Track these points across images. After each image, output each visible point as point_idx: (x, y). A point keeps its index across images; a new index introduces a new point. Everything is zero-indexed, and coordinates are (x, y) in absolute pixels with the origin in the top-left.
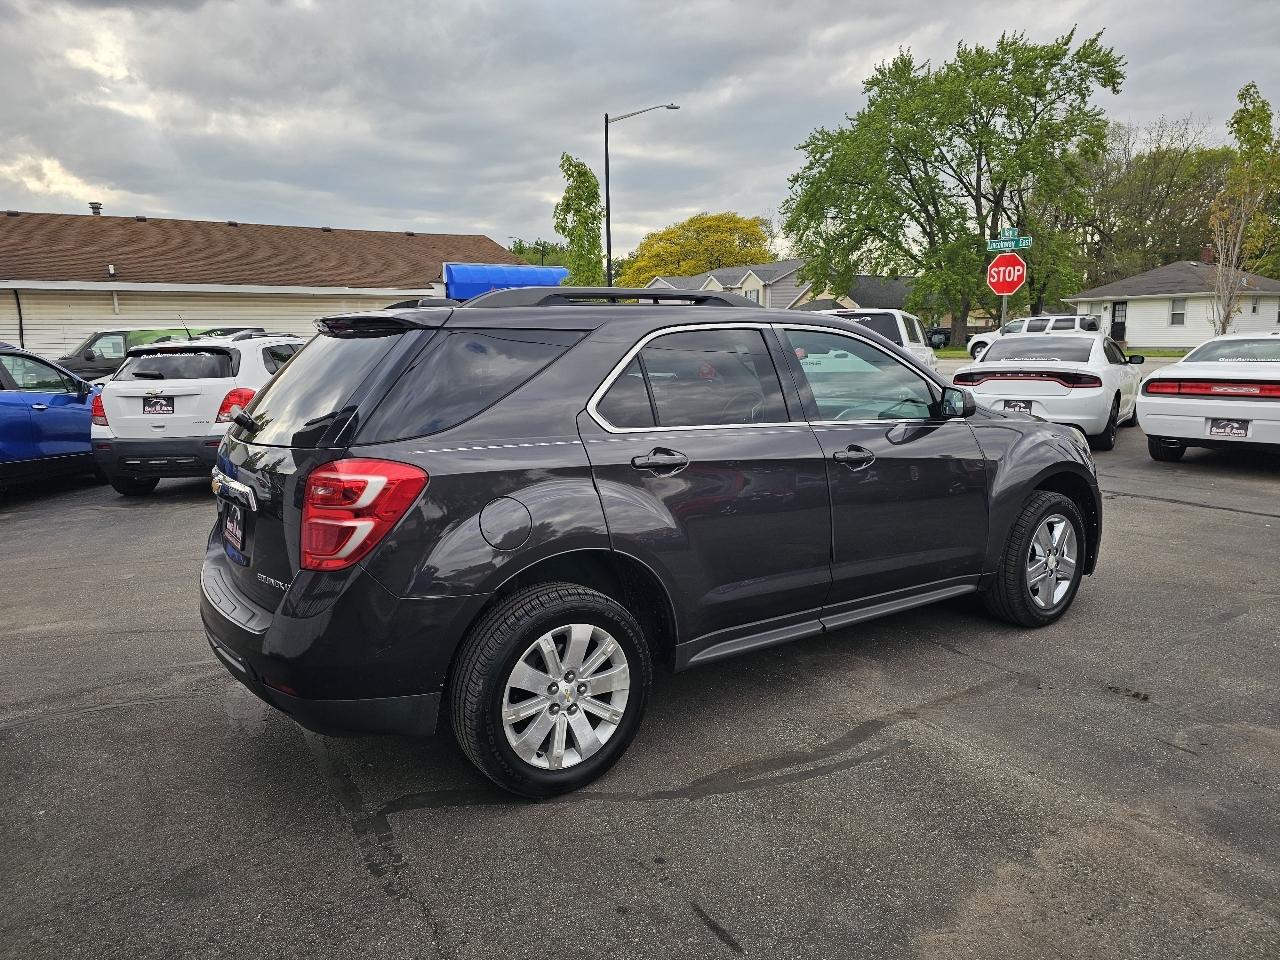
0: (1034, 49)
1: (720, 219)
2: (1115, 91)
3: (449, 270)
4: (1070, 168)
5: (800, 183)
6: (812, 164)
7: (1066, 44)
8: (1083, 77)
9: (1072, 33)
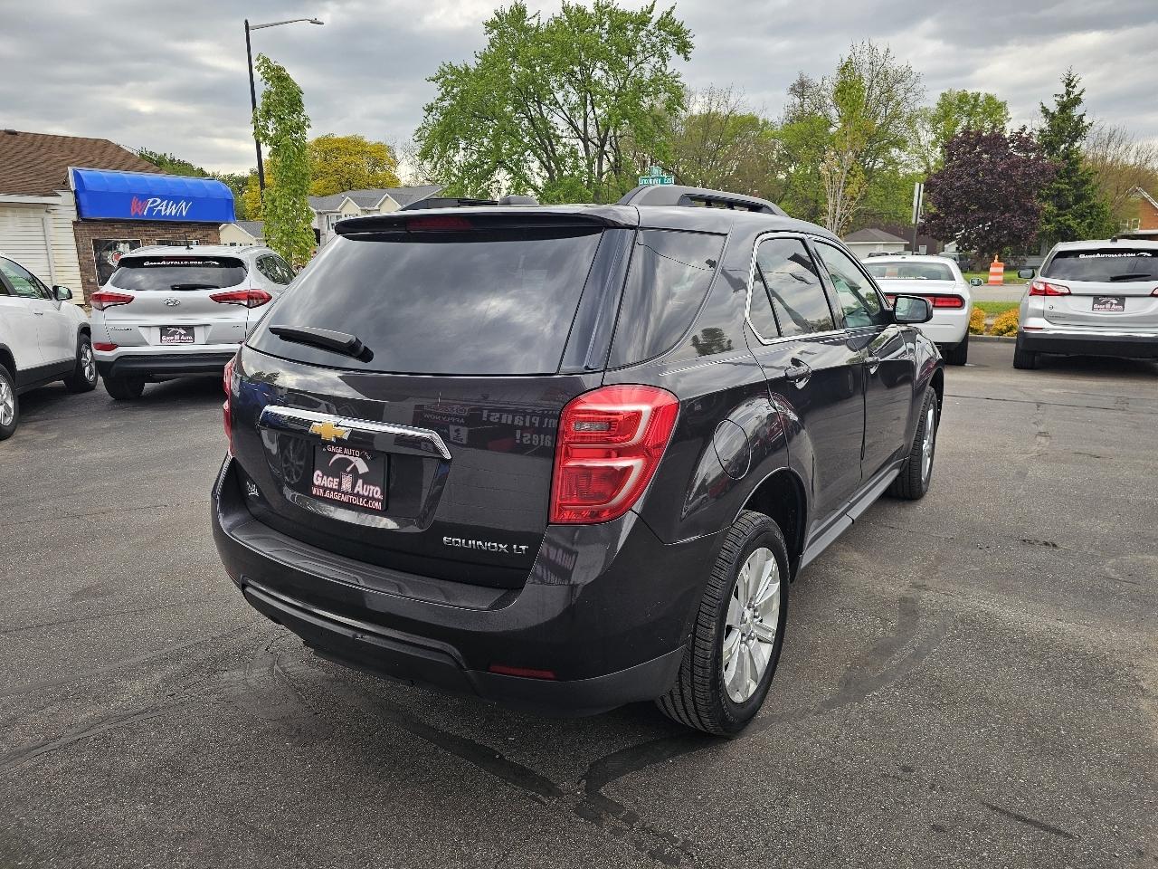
0: (623, 14)
1: (346, 141)
2: (686, 58)
3: (77, 175)
4: (657, 120)
5: (434, 113)
6: (444, 96)
7: (650, 13)
8: (664, 42)
9: (653, 5)
